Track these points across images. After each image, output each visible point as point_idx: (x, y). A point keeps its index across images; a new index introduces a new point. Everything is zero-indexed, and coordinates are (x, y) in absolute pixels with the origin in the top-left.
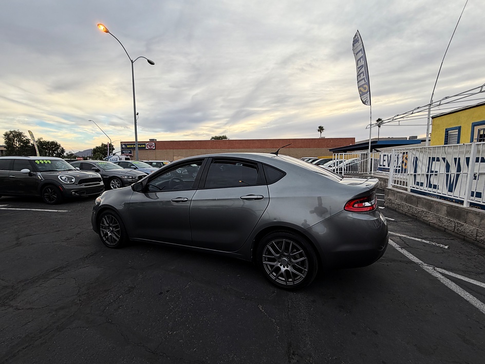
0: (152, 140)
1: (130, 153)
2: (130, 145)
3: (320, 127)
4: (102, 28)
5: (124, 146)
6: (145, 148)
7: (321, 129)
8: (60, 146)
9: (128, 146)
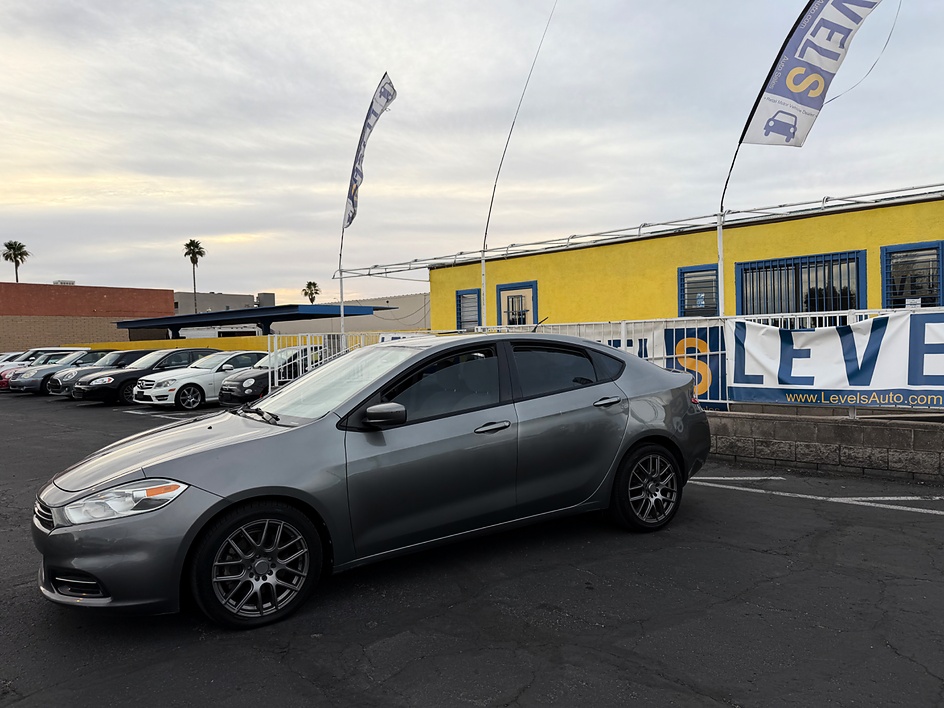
7: (15, 252)
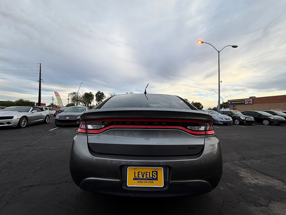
1: (234, 107)
2: (234, 102)
4: (200, 42)
6: (244, 103)
8: (201, 105)
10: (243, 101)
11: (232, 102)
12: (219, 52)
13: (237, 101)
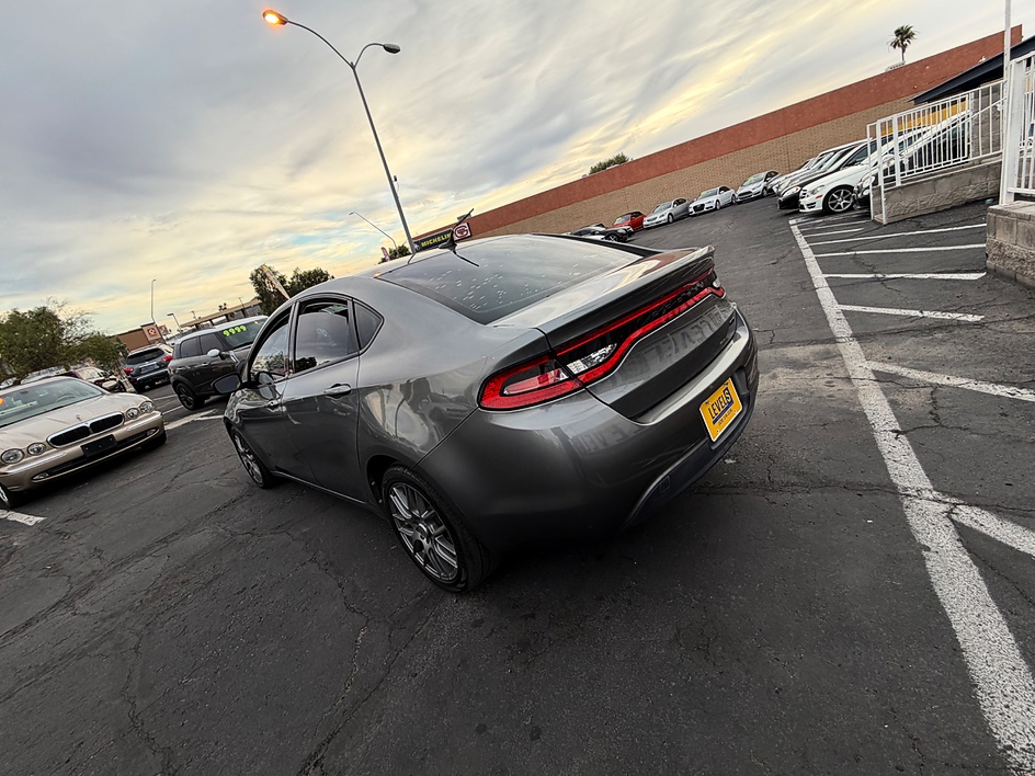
0: (463, 219)
3: (898, 32)
4: (272, 19)
5: (416, 246)
9: (423, 244)
10: (446, 233)
11: (423, 241)
12: (353, 67)
13: (433, 237)
